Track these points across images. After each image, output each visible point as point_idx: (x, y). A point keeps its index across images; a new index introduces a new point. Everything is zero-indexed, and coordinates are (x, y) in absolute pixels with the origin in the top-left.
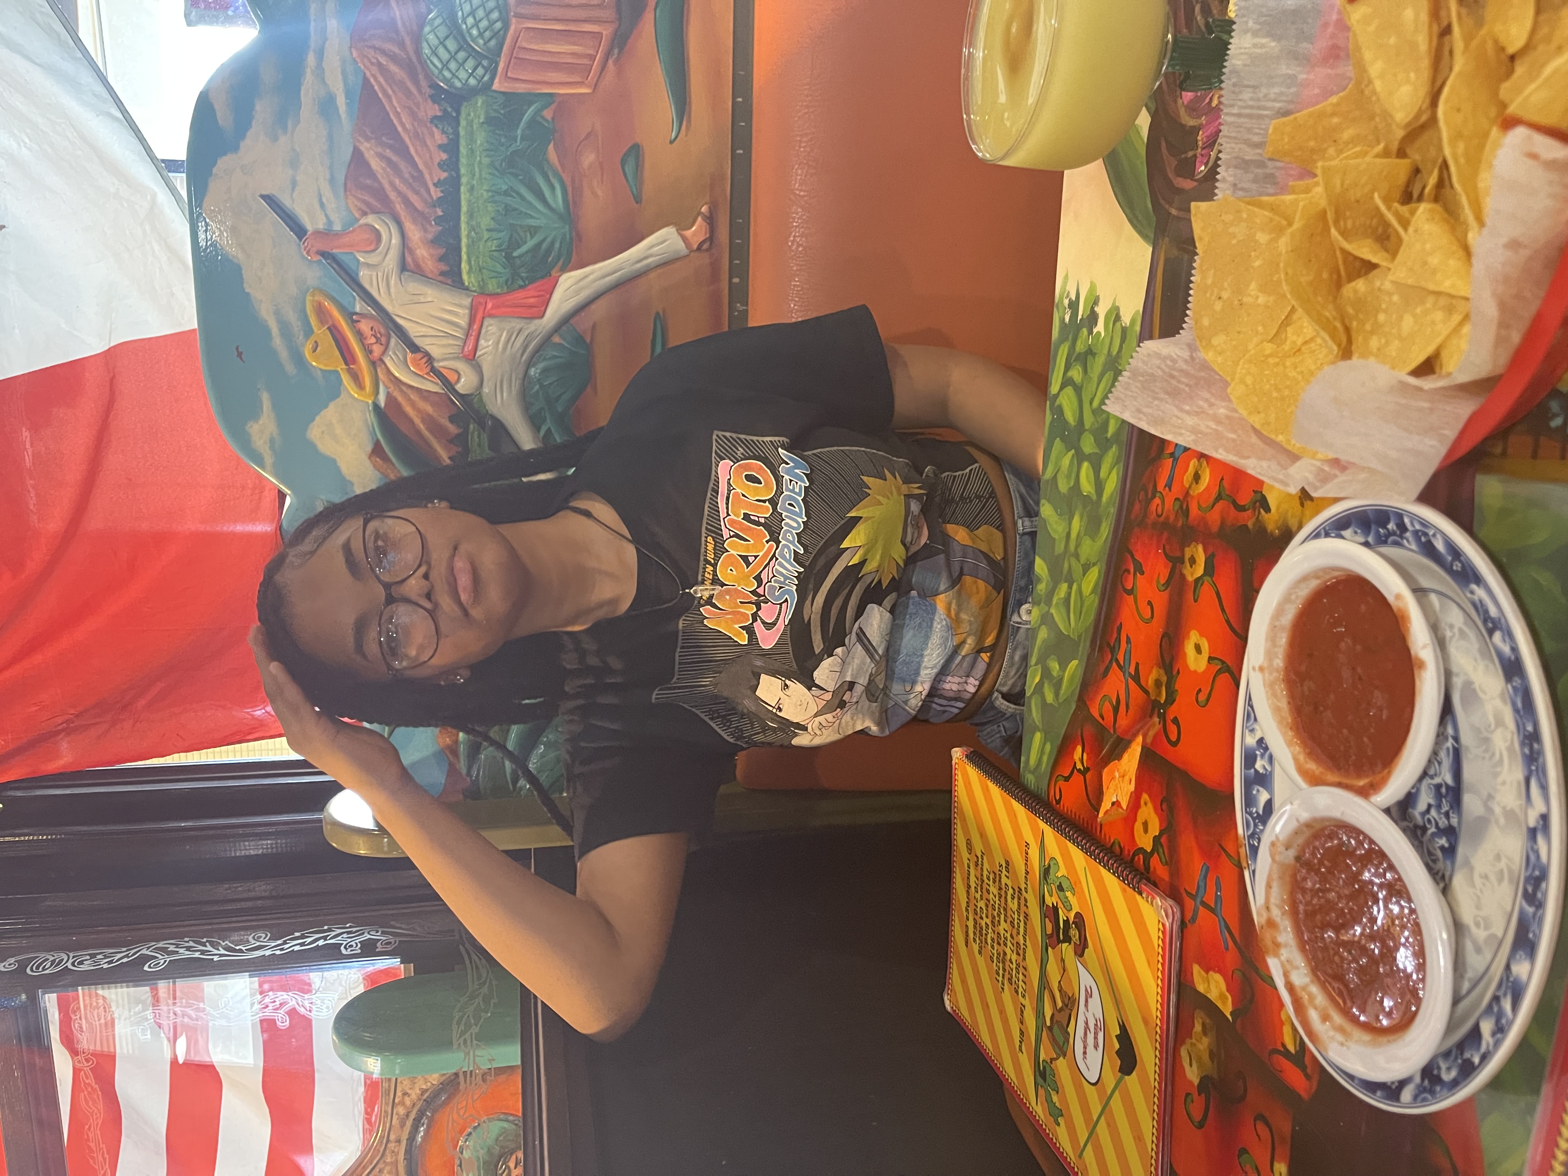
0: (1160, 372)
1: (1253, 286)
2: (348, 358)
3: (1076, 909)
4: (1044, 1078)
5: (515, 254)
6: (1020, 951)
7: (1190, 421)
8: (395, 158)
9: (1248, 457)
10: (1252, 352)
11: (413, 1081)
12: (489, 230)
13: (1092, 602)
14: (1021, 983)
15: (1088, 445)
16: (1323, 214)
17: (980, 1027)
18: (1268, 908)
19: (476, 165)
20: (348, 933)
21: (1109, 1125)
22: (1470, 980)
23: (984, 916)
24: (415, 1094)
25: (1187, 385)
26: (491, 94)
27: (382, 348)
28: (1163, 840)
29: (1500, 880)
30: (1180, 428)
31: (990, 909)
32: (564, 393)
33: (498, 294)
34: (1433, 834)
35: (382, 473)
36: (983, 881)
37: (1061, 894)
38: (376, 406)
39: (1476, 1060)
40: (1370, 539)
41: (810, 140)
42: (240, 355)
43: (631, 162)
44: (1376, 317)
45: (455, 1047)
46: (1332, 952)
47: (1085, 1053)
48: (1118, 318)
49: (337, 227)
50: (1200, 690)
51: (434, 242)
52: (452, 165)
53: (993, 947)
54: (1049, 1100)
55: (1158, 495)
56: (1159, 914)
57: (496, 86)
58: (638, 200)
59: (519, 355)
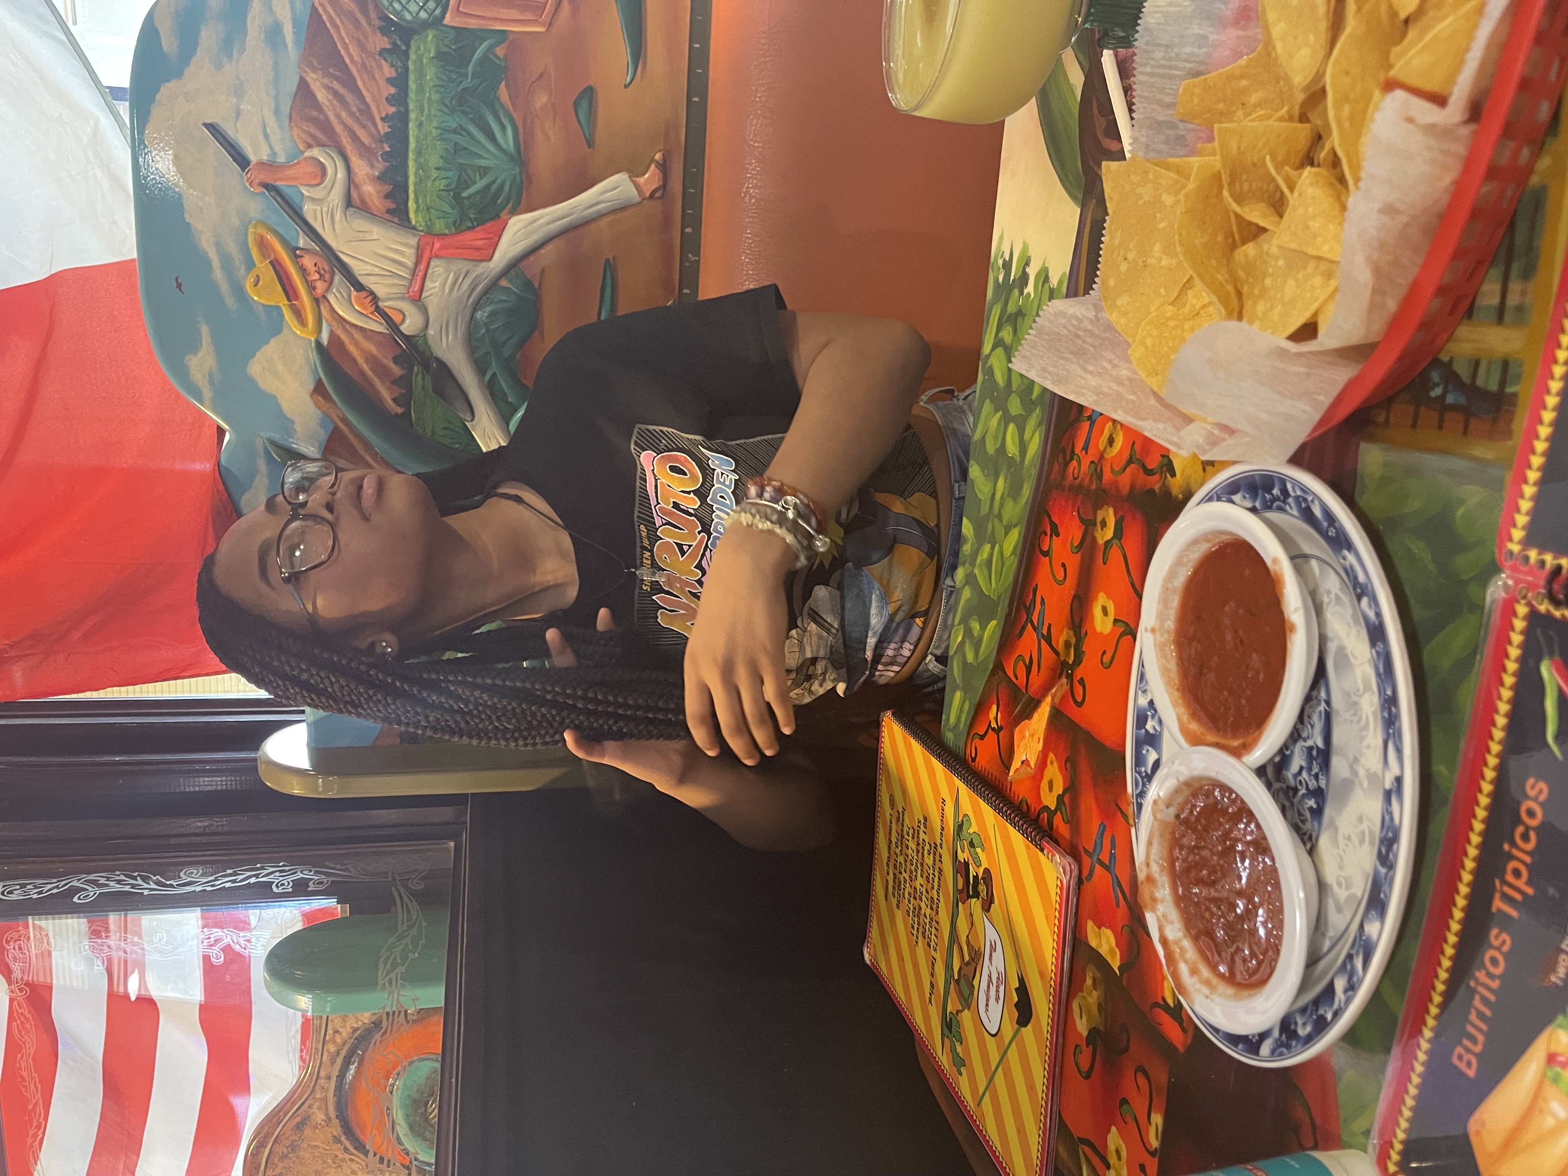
0: (1066, 332)
1: (1157, 248)
2: (290, 293)
3: (985, 865)
4: (950, 1029)
5: (464, 195)
6: (934, 905)
7: (1093, 381)
8: (342, 90)
9: (1145, 419)
10: (1154, 314)
11: (344, 1019)
12: (437, 169)
13: (1012, 562)
14: (933, 937)
15: (1015, 406)
16: (1217, 177)
17: (895, 979)
18: (1148, 865)
19: (425, 101)
20: (281, 871)
21: (1005, 1075)
22: (1331, 938)
23: (903, 871)
24: (345, 1032)
25: (1092, 346)
26: (442, 28)
27: (326, 285)
28: (1066, 799)
29: (1362, 842)
30: (1083, 388)
31: (908, 864)
32: (509, 338)
33: (446, 235)
34: (1304, 795)
35: (324, 412)
36: (903, 837)
37: (972, 850)
38: (319, 344)
39: (1329, 1016)
40: (1258, 505)
41: (765, 91)
42: (179, 286)
43: (585, 105)
44: (1263, 281)
45: (380, 986)
46: (1203, 907)
47: (987, 1005)
48: (1046, 279)
49: (281, 159)
50: (1104, 652)
51: (382, 178)
52: (400, 99)
53: (909, 902)
54: (953, 1049)
55: (1075, 457)
56: (1058, 871)
57: (447, 20)
58: (590, 144)
59: (465, 299)
